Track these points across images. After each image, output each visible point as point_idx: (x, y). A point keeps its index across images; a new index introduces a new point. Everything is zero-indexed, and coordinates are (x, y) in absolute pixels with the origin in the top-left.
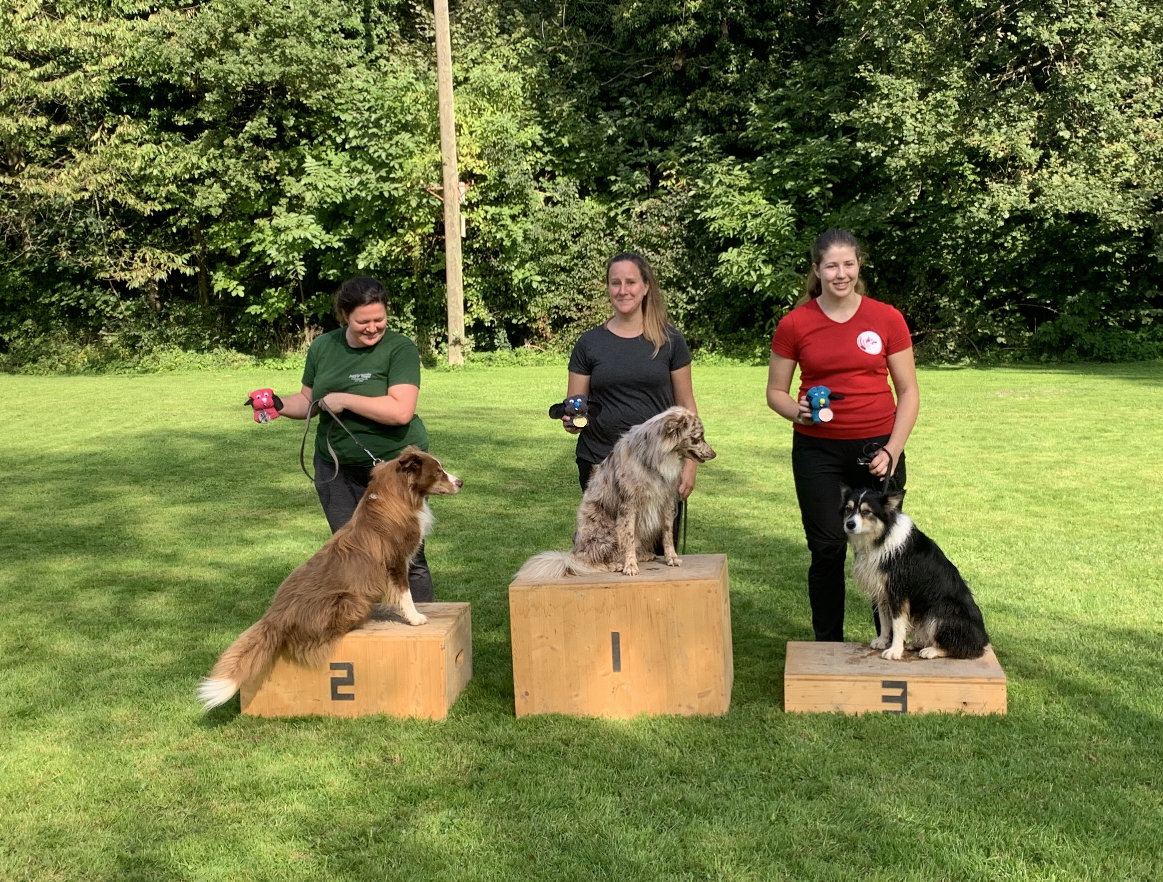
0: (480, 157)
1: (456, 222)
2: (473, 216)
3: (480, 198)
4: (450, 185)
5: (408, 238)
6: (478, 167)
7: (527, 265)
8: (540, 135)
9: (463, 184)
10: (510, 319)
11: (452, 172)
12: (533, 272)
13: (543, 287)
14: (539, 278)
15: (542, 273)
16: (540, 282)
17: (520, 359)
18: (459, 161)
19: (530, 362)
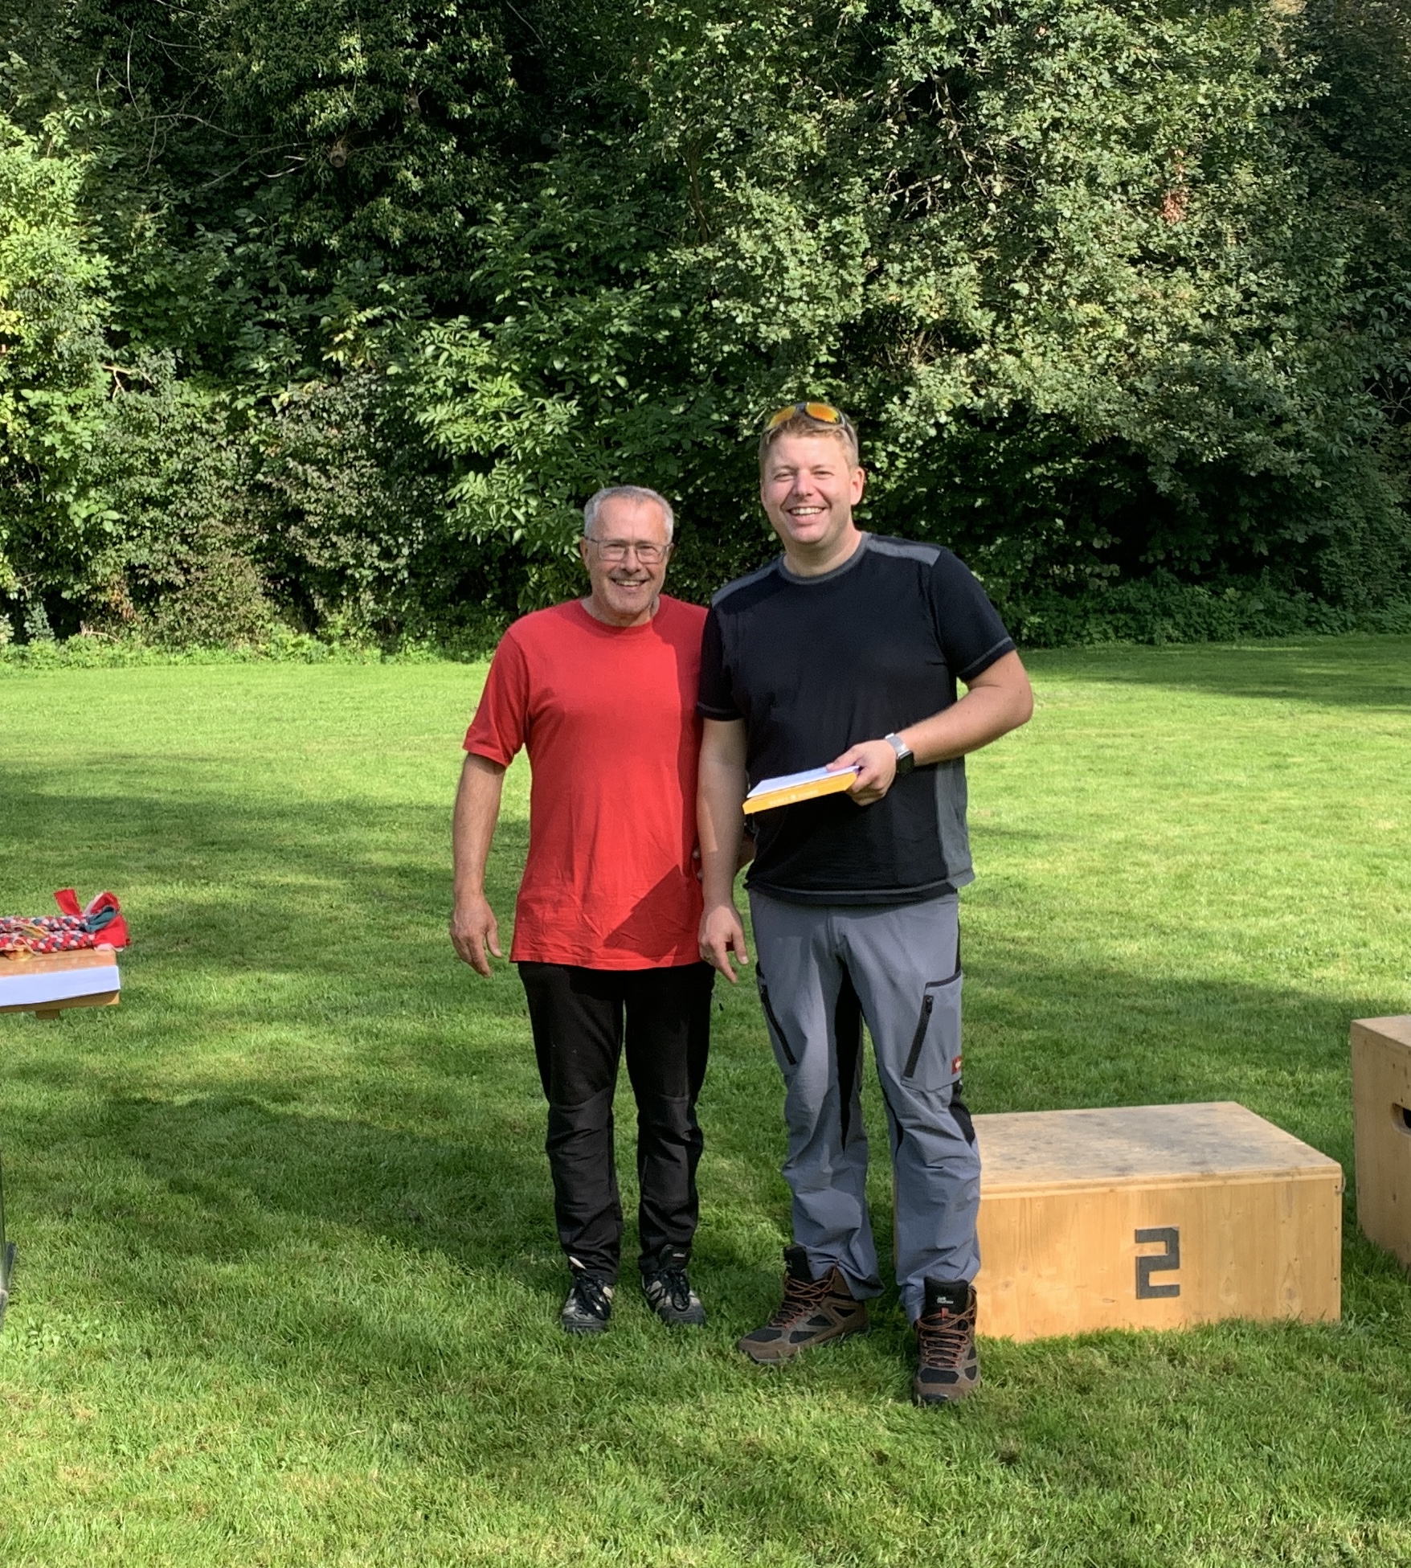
0: (7, 304)
3: (8, 376)
7: (92, 493)
8: (107, 268)
10: (58, 589)
12: (103, 506)
13: (120, 530)
14: (115, 515)
15: (117, 507)
16: (115, 522)
17: (77, 655)
19: (97, 661)
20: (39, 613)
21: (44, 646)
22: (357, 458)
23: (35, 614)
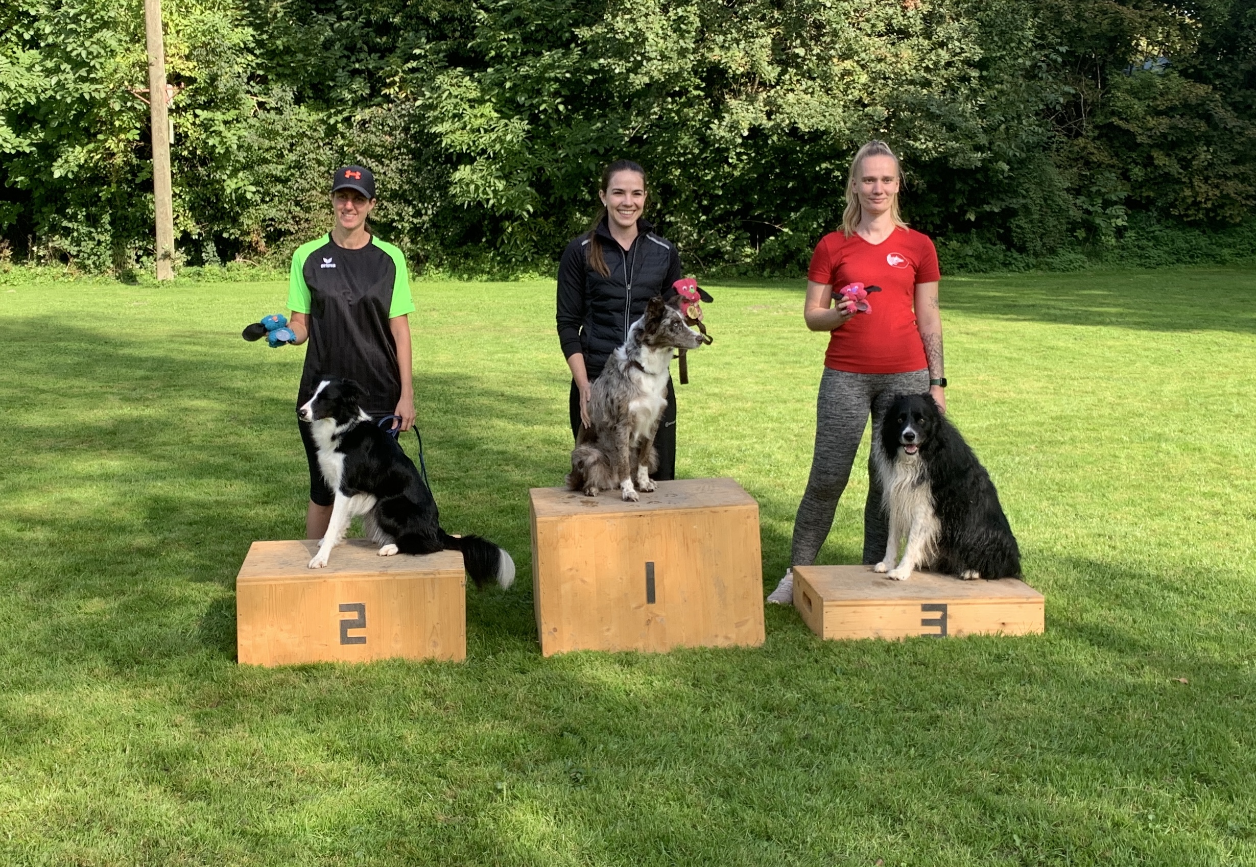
0: (188, 58)
1: (165, 126)
2: (181, 121)
3: (189, 102)
4: (158, 88)
5: (111, 144)
6: (186, 69)
7: (241, 174)
8: (253, 36)
9: (170, 86)
10: (221, 232)
11: (159, 74)
12: (246, 182)
13: (258, 198)
14: (253, 189)
15: (257, 183)
16: (254, 193)
17: (232, 274)
18: (166, 62)
19: (243, 277)
20: (211, 248)
21: (213, 268)
22: (400, 154)
23: (209, 248)
